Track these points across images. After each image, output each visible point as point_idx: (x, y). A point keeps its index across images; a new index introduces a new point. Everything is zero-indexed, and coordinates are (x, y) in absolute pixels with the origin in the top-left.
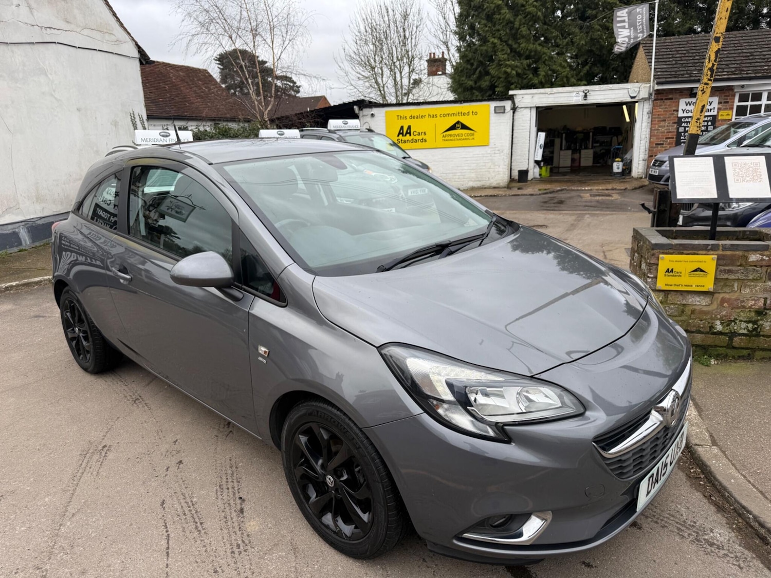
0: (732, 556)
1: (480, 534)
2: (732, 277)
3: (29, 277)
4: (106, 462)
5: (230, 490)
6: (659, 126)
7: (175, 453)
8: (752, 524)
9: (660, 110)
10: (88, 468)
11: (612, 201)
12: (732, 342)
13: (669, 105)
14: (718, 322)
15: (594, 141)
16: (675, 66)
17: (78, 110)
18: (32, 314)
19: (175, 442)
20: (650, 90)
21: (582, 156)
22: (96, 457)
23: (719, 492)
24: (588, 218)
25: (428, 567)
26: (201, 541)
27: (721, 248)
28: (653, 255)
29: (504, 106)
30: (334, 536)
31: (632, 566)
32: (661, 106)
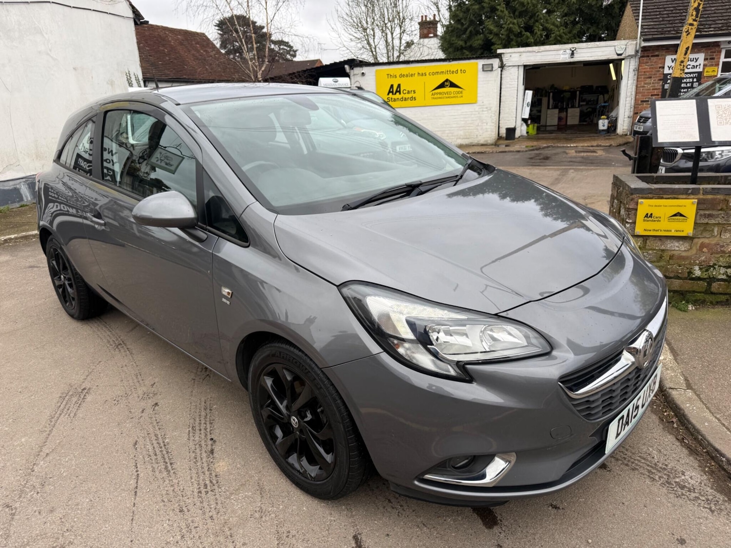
0: (704, 499)
1: (442, 475)
2: (713, 221)
3: (27, 230)
4: (84, 405)
5: (202, 432)
6: (645, 84)
7: (151, 395)
8: (725, 467)
9: (646, 67)
10: (66, 410)
11: (597, 157)
12: (710, 288)
13: (655, 62)
14: (697, 268)
15: (581, 100)
16: (662, 23)
17: (75, 69)
18: (28, 265)
19: (153, 385)
20: (636, 47)
21: (569, 115)
22: (74, 399)
23: (692, 435)
24: (572, 172)
25: (393, 508)
26: (170, 480)
27: (701, 192)
28: (632, 200)
29: (492, 64)
30: (300, 476)
31: (599, 508)
32: (648, 63)
